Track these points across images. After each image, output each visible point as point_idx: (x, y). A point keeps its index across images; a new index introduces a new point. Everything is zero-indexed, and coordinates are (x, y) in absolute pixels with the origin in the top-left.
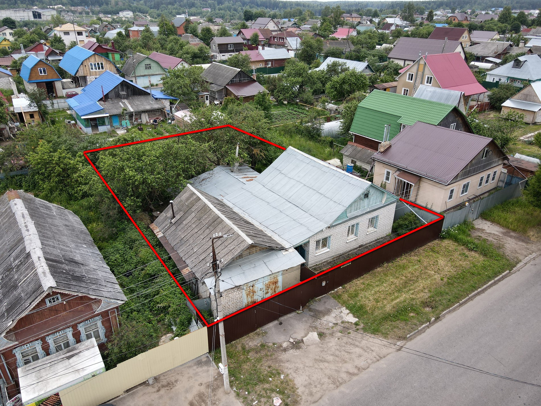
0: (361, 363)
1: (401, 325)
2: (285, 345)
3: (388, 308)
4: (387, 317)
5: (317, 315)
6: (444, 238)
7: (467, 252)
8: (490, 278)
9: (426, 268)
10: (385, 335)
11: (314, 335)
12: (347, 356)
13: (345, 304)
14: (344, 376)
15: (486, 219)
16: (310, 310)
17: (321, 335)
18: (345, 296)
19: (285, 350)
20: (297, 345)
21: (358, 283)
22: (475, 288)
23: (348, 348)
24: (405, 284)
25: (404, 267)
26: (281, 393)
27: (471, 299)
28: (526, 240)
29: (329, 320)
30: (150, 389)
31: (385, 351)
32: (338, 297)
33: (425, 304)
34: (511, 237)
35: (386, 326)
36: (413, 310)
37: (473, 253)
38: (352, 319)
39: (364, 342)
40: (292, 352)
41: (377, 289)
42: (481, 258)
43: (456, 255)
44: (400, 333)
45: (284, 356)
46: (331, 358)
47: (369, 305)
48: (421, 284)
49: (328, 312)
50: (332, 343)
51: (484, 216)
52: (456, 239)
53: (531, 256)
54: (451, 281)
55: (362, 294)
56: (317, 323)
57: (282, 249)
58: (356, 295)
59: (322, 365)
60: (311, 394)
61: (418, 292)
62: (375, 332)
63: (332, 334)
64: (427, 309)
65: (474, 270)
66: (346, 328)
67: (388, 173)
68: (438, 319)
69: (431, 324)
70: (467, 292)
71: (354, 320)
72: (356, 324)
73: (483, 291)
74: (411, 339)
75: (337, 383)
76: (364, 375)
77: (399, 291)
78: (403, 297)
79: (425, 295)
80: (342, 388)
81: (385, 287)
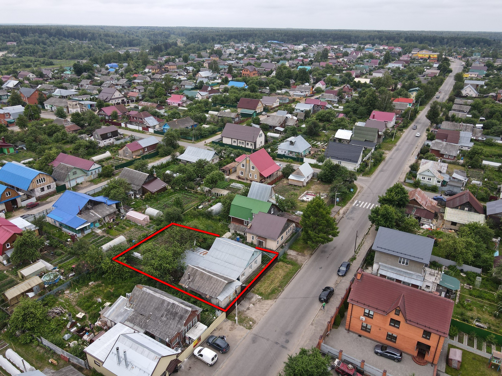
0: (267, 308)
1: (274, 295)
2: (245, 310)
3: (269, 291)
4: (270, 294)
5: (250, 299)
6: (279, 261)
7: (287, 266)
8: (295, 273)
9: (276, 275)
10: (271, 299)
11: (252, 305)
12: (263, 308)
13: (256, 293)
14: (264, 312)
15: (291, 249)
16: (247, 298)
17: (253, 304)
18: (256, 291)
19: (246, 311)
20: (248, 309)
21: (257, 286)
22: (291, 278)
23: (262, 305)
24: (272, 282)
25: (270, 276)
26: (251, 321)
27: (291, 281)
28: (303, 255)
29: (254, 300)
30: (216, 331)
31: (272, 303)
32: (253, 292)
33: (279, 287)
34: (299, 255)
35: (270, 297)
36: (276, 290)
37: (289, 265)
38: (260, 297)
39: (266, 303)
40: (248, 311)
41: (264, 286)
42: (292, 267)
43: (284, 267)
44: (274, 297)
45: (246, 313)
46: (259, 309)
47: (263, 291)
48: (276, 281)
49: (252, 297)
50: (257, 305)
51: (290, 248)
52: (283, 261)
53: (306, 262)
54: (285, 277)
55: (260, 289)
56: (251, 301)
57: (234, 281)
58: (259, 290)
59: (257, 312)
60: (258, 319)
61: (276, 284)
62: (268, 299)
63: (256, 303)
64: (280, 288)
65: (290, 272)
66: (259, 301)
67: (253, 237)
68: (283, 290)
69: (282, 292)
70: (289, 280)
71: (261, 297)
72: (262, 298)
73: (294, 278)
74: (277, 298)
75: (263, 315)
76: (269, 311)
77: (271, 285)
78: (272, 286)
79: (278, 284)
80: (265, 315)
81: (266, 285)
